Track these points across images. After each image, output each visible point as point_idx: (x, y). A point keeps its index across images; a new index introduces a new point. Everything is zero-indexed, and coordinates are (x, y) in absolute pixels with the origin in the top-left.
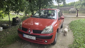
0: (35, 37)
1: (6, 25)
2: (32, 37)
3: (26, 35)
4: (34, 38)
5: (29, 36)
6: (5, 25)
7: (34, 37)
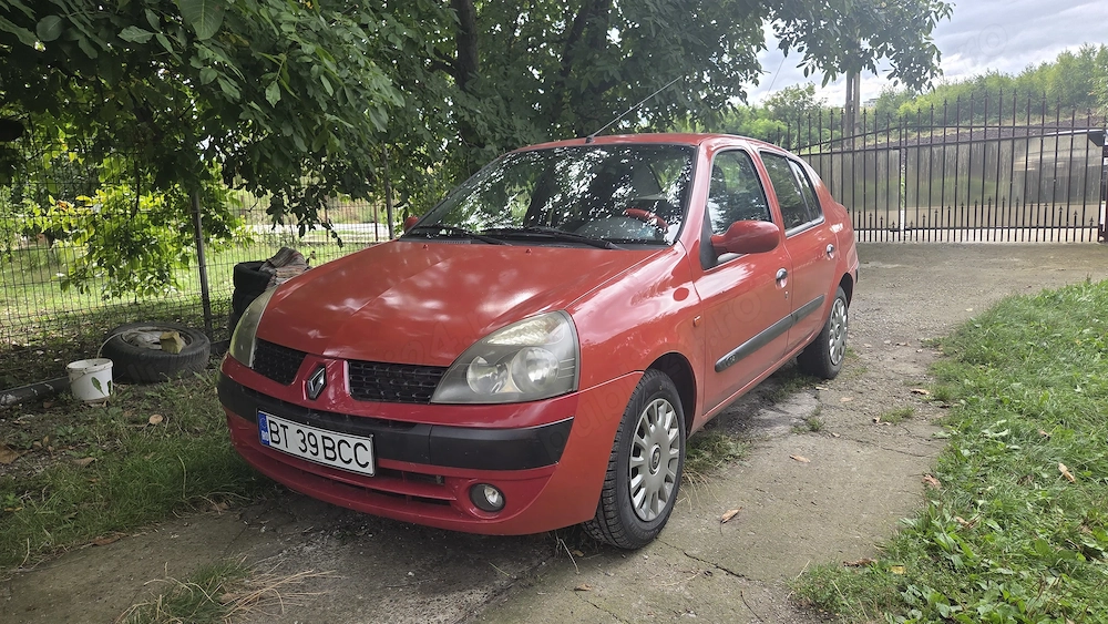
0: (368, 443)
1: (157, 337)
2: (337, 437)
3: (279, 421)
4: (357, 455)
5: (306, 430)
6: (150, 338)
7: (353, 440)
